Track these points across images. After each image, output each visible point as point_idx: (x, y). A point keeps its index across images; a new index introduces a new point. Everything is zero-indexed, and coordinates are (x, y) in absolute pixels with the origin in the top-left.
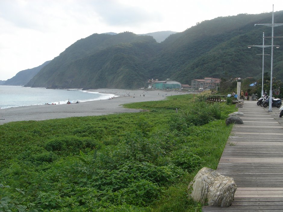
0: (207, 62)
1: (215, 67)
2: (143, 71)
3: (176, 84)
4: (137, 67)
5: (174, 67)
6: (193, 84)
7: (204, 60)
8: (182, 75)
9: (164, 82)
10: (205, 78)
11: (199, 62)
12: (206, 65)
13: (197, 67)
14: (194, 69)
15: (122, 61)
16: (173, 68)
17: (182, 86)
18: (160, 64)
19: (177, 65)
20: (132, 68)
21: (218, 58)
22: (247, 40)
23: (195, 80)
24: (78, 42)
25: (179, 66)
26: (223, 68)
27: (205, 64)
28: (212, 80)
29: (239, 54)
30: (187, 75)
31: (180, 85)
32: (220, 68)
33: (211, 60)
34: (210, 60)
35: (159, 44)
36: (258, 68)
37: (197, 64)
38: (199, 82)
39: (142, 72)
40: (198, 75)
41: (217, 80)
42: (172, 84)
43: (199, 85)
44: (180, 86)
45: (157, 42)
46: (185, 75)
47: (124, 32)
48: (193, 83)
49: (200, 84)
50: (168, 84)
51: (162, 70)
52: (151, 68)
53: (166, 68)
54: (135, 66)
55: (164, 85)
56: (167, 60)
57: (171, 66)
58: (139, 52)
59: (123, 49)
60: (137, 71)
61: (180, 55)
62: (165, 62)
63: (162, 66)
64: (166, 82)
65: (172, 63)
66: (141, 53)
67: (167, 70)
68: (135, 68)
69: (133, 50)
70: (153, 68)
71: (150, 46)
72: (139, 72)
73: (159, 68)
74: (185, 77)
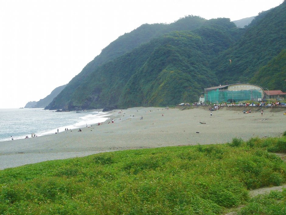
2: (206, 72)
3: (250, 91)
4: (194, 67)
5: (262, 62)
9: (222, 89)
15: (167, 57)
16: (260, 64)
17: (265, 94)
19: (266, 57)
20: (184, 68)
24: (121, 38)
30: (279, 71)
31: (262, 92)
35: (240, 29)
39: (202, 74)
42: (241, 92)
44: (260, 93)
45: (237, 26)
46: (276, 70)
47: (186, 17)
50: (232, 92)
51: (240, 68)
52: (222, 67)
53: (247, 65)
54: (189, 65)
55: (224, 95)
56: (250, 51)
57: (255, 60)
58: (204, 43)
59: (176, 40)
60: (193, 73)
61: (272, 39)
62: (245, 55)
63: (240, 62)
64: (226, 88)
65: (258, 54)
66: (208, 46)
67: (249, 67)
68: (189, 68)
69: (193, 41)
70: (225, 66)
71: (224, 33)
72: (197, 75)
73: (235, 65)
74: (274, 76)
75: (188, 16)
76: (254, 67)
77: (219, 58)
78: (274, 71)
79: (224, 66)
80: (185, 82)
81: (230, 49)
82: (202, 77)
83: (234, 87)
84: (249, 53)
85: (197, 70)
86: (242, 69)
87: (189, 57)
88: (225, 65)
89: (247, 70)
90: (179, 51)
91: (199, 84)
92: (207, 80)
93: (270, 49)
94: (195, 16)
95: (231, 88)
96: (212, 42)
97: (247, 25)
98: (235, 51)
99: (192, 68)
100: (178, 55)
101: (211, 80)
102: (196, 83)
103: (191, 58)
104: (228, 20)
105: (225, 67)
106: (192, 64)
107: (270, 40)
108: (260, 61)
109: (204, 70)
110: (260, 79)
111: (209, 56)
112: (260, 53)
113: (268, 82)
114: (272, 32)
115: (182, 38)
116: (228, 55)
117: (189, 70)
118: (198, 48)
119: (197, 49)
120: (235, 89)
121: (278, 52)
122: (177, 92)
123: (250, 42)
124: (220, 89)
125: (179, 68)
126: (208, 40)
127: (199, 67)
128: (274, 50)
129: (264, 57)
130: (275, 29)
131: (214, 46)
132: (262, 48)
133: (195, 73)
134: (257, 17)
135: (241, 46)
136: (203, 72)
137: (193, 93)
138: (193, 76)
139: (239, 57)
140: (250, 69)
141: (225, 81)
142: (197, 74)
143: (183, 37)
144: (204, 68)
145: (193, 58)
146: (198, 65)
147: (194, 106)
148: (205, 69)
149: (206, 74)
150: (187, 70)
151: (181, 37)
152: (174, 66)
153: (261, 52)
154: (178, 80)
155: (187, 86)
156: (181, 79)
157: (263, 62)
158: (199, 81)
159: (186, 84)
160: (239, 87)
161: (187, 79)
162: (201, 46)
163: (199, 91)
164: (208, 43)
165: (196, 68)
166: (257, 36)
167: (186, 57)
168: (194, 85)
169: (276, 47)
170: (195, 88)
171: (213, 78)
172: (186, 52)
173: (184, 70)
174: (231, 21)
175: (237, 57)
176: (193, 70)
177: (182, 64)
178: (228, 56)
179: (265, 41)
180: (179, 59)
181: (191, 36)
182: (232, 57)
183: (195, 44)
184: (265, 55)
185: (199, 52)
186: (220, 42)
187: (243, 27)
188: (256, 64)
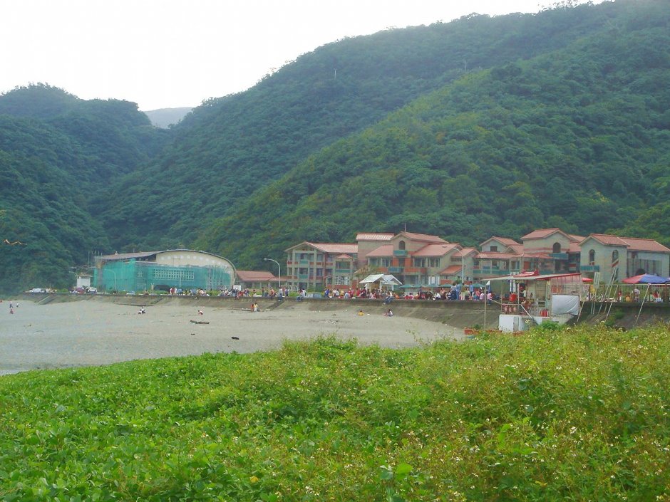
0: (359, 166)
1: (401, 189)
2: (81, 220)
3: (206, 268)
4: (54, 206)
6: (293, 266)
7: (342, 161)
8: (240, 227)
10: (359, 237)
11: (322, 171)
12: (353, 182)
13: (311, 190)
14: (296, 200)
16: (207, 211)
17: (238, 277)
18: (155, 197)
19: (224, 199)
20: (29, 205)
21: (412, 149)
22: (522, 85)
23: (305, 248)
25: (230, 204)
26: (439, 194)
27: (348, 174)
28: (402, 245)
29: (500, 133)
30: (264, 230)
32: (424, 191)
33: (380, 159)
34: (376, 155)
35: (161, 130)
36: (595, 197)
37: (309, 176)
38: (328, 255)
39: (72, 225)
40: (316, 223)
41: (430, 243)
42: (187, 270)
43: (328, 271)
44: (227, 275)
45: (153, 124)
46: (257, 227)
47: (32, 87)
48: (294, 264)
49: (334, 267)
50: (165, 269)
51: (162, 218)
52: (118, 213)
53: (179, 213)
54: (42, 199)
55: (145, 274)
56: (185, 182)
57: (198, 203)
58: (76, 153)
59: (8, 138)
60: (51, 220)
61: (235, 160)
62: (174, 188)
63: (162, 205)
64: (153, 257)
65: (203, 190)
66: (86, 160)
67: (183, 218)
68: (41, 207)
69: (51, 144)
70: (125, 211)
71: (125, 135)
72: (59, 226)
73: (150, 211)
74: (253, 239)
75: (36, 85)
76: (193, 218)
77: (111, 191)
78: (252, 230)
79: (123, 210)
80: (34, 239)
81: (138, 173)
82: (72, 230)
83: (169, 258)
84: (182, 186)
85: (61, 213)
86: (167, 221)
87: (42, 182)
88: (126, 207)
89: (179, 224)
90: (18, 164)
91: (66, 246)
92: (85, 241)
93: (231, 182)
94: (55, 88)
95: (163, 258)
96: (95, 153)
97: (175, 122)
98: (150, 179)
99: (49, 209)
100: (17, 172)
101: (92, 240)
102: (58, 243)
103: (46, 184)
104: (133, 106)
105: (126, 213)
106: (50, 197)
107: (231, 161)
108: (209, 206)
109: (78, 216)
110: (219, 245)
111: (86, 184)
112: (209, 189)
113: (239, 253)
114: (237, 144)
115: (24, 134)
116: (134, 185)
117: (41, 212)
118: (61, 162)
119: (59, 165)
120: (175, 261)
121: (250, 191)
122: (12, 263)
123: (186, 162)
124: (137, 259)
125: (17, 206)
126: (86, 146)
127: (65, 207)
128: (240, 186)
129: (218, 198)
130: (243, 139)
131: (99, 161)
132: (214, 177)
133: (56, 221)
134: (198, 108)
135: (165, 168)
136: (74, 221)
137: (52, 267)
138: (52, 227)
139: (161, 192)
140: (184, 223)
141: (127, 244)
142: (61, 225)
143: (26, 132)
144: (78, 211)
145: (52, 184)
146: (63, 201)
147: (77, 294)
148: (81, 213)
149: (81, 223)
150: (36, 210)
151: (22, 131)
152: (5, 198)
153: (212, 186)
154: (15, 235)
155: (37, 250)
156: (23, 231)
157: (214, 210)
158: (65, 239)
159: (36, 245)
160: (182, 257)
161: (38, 232)
162: (70, 158)
163: (66, 263)
164: (87, 155)
165: (59, 209)
166: (203, 151)
167: (34, 179)
168: (54, 248)
169: (244, 178)
170: (58, 256)
171: (99, 236)
172: (35, 169)
173: (29, 209)
174: (139, 110)
175: (155, 193)
176: (52, 213)
177: (24, 195)
178: (133, 188)
179: (221, 163)
180: (19, 184)
181: (45, 131)
182: (144, 190)
183: (55, 153)
184: (220, 193)
185: (64, 173)
186: (115, 154)
187: (165, 127)
188: (199, 212)
